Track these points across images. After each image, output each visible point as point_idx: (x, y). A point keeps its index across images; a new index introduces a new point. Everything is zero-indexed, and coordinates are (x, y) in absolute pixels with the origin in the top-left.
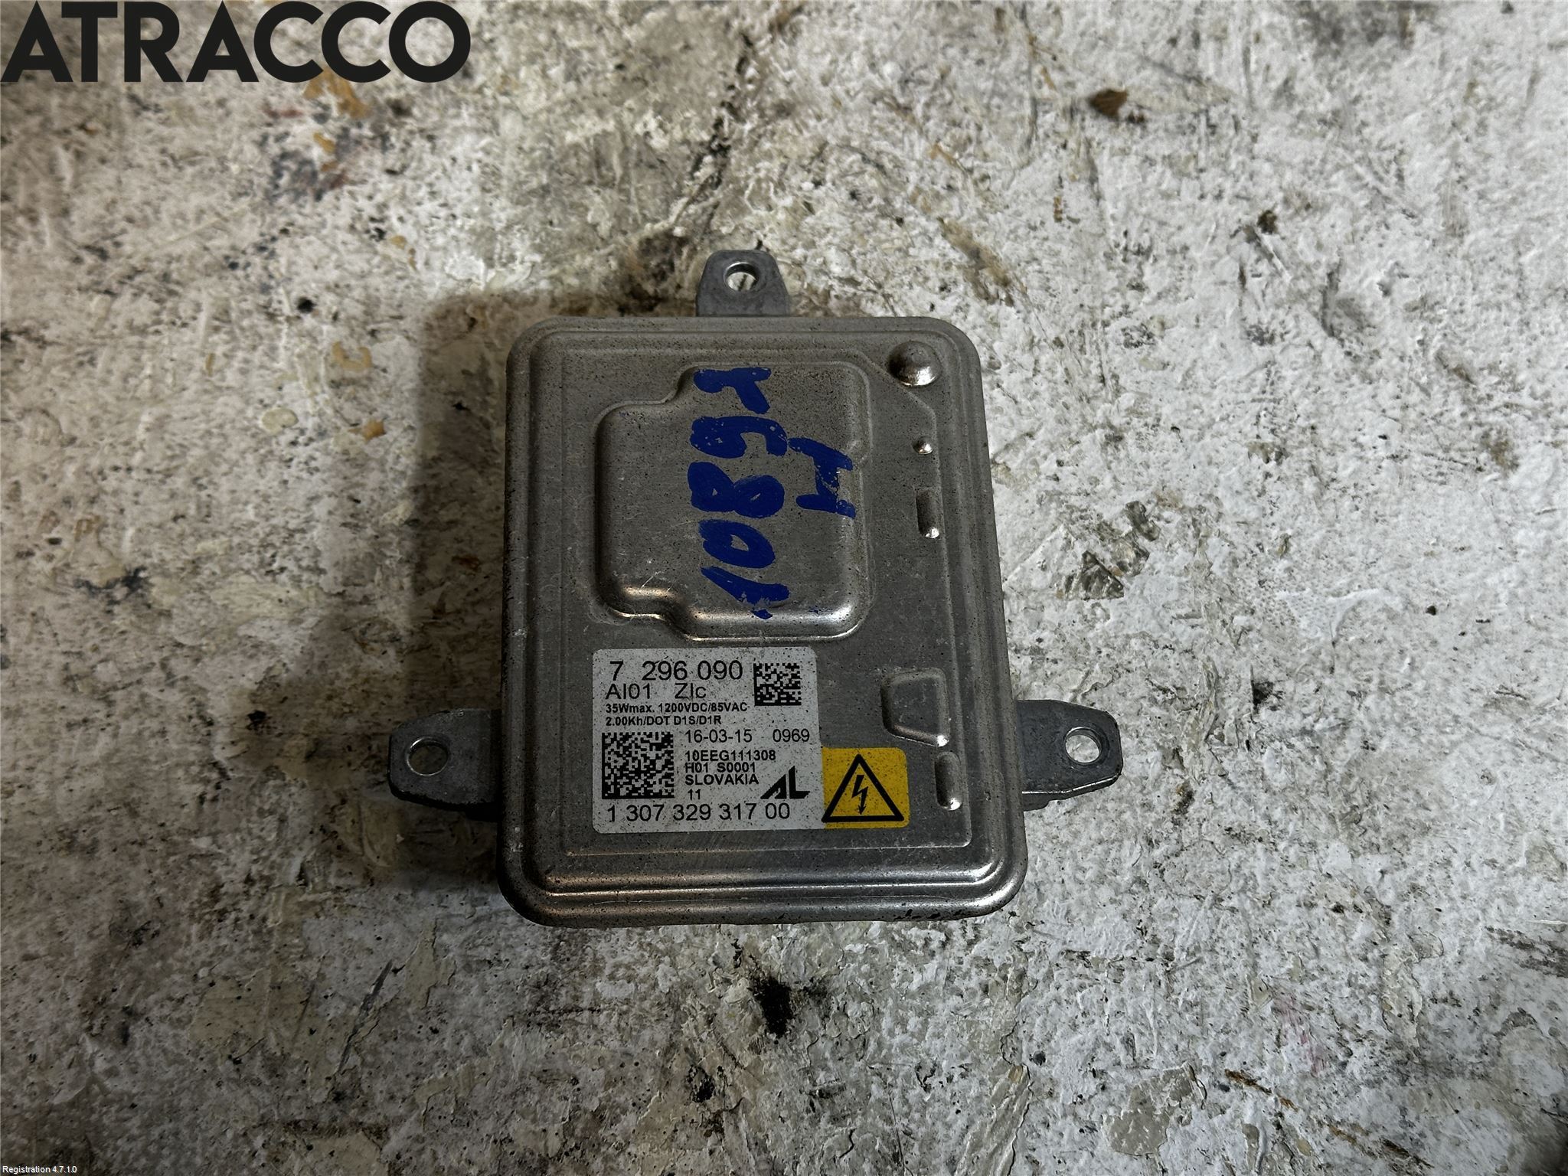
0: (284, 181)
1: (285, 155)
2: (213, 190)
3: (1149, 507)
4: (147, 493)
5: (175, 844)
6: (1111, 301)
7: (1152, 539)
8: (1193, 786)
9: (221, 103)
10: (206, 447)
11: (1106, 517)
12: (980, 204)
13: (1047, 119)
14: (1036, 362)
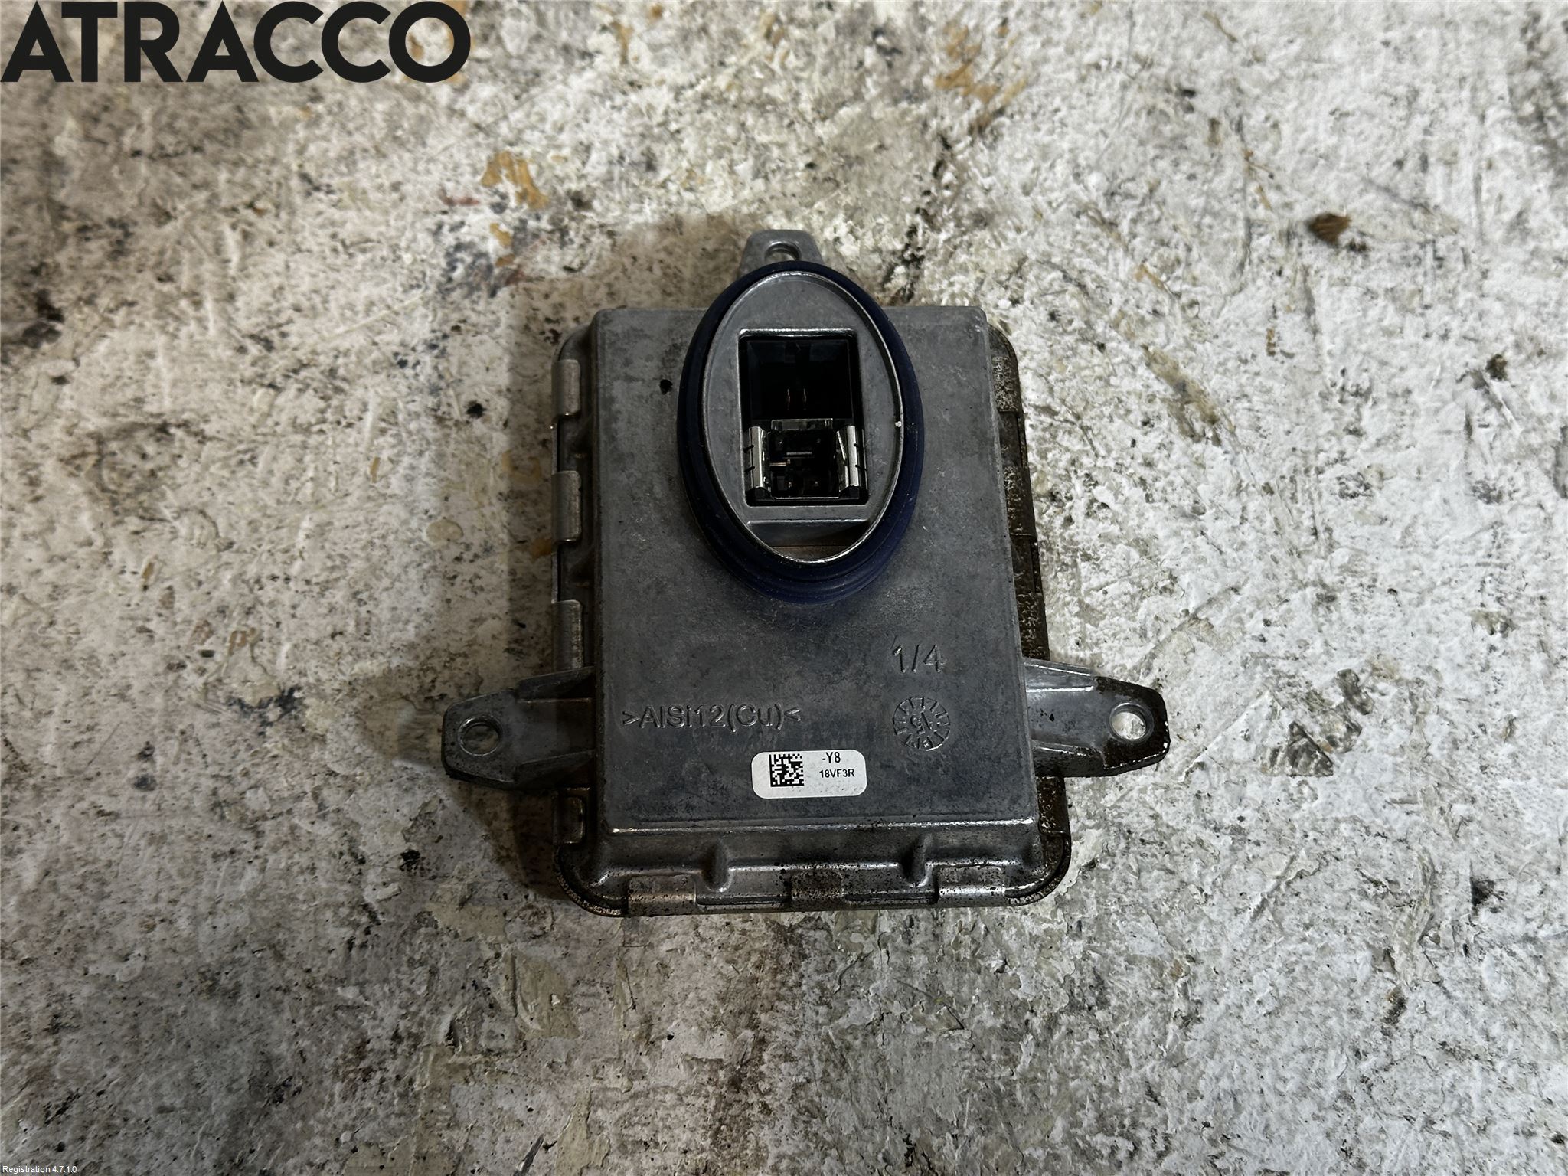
0: (459, 273)
1: (459, 247)
2: (385, 281)
3: (1362, 677)
4: (305, 607)
5: (321, 993)
6: (1326, 446)
7: (1365, 713)
8: (1405, 993)
9: (396, 187)
10: (368, 559)
11: (1315, 686)
12: (1188, 332)
13: (1261, 243)
14: (1244, 509)
